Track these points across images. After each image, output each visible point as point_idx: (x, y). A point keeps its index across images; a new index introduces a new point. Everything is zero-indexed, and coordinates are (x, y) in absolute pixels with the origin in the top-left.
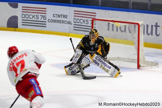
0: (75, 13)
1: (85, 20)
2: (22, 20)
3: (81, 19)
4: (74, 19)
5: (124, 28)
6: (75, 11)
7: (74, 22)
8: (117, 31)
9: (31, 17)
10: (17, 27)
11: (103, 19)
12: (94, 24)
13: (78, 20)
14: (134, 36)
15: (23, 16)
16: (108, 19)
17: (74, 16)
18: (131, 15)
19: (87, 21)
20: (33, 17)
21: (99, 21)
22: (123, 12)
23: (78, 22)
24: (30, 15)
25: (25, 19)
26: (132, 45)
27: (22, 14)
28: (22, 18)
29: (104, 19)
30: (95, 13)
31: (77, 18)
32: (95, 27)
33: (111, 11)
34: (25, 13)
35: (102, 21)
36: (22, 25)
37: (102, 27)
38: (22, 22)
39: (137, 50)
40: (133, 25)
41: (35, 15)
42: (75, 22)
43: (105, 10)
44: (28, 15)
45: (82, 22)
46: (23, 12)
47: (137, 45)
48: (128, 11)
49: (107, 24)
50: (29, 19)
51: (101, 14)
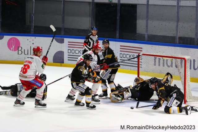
0: (121, 48)
1: (131, 55)
2: (68, 55)
3: (127, 54)
4: (120, 54)
5: (171, 63)
6: (121, 46)
7: (120, 57)
8: (164, 66)
9: (77, 52)
10: (63, 63)
11: (149, 54)
12: (140, 59)
13: (124, 55)
14: (180, 71)
15: (69, 51)
16: (154, 54)
17: (121, 51)
18: (177, 49)
19: (133, 56)
20: (79, 52)
21: (145, 56)
22: (169, 47)
23: (124, 57)
24: (76, 50)
25: (71, 54)
26: (179, 80)
27: (68, 50)
28: (68, 53)
29: (151, 54)
30: (142, 48)
31: (123, 53)
32: (141, 62)
33: (157, 46)
34: (71, 49)
35: (148, 56)
36: (68, 60)
37: (148, 62)
38: (68, 58)
39: (184, 85)
40: (179, 60)
41: (81, 50)
42: (122, 57)
43: (152, 45)
44: (74, 50)
45: (129, 57)
46: (69, 47)
47: (183, 80)
48: (175, 46)
49: (154, 59)
50: (75, 54)
51: (147, 49)
